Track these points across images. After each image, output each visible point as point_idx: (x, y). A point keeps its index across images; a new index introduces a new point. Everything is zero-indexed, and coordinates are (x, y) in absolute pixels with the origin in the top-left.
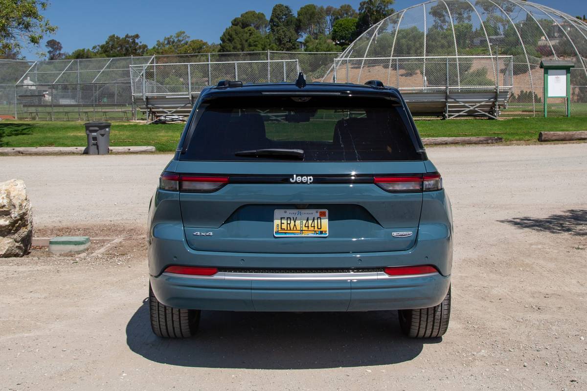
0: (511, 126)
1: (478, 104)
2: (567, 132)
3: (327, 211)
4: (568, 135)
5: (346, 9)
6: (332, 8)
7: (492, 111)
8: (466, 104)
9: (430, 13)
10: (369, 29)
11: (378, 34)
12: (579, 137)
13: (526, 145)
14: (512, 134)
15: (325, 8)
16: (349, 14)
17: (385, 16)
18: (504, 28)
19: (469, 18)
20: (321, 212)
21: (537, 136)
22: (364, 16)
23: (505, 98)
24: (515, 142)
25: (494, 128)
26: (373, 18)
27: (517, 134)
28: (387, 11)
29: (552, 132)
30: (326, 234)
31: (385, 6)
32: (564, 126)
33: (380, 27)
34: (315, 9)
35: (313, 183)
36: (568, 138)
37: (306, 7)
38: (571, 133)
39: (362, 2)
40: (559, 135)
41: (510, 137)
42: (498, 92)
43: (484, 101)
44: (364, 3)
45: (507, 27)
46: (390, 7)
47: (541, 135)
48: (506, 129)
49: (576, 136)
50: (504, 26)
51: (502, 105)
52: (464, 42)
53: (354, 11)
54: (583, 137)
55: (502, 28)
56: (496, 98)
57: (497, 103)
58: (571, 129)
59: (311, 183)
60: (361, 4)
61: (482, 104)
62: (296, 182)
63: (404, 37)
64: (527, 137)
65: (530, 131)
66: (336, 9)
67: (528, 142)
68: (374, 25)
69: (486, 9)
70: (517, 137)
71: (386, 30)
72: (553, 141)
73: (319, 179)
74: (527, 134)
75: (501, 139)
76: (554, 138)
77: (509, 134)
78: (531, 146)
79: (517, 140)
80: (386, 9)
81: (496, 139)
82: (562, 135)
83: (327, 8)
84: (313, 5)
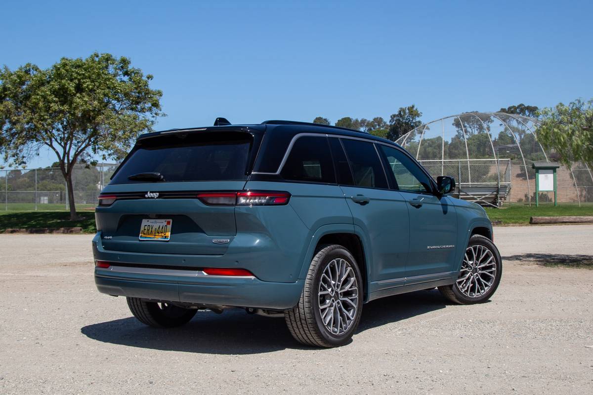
0: (509, 213)
1: (484, 197)
2: (552, 217)
3: (171, 221)
4: (553, 219)
5: (379, 121)
6: (366, 120)
7: (495, 202)
8: (475, 197)
9: (453, 124)
10: (399, 139)
11: (407, 143)
12: (562, 221)
13: (520, 226)
14: (510, 219)
15: (359, 120)
16: (381, 125)
17: (413, 127)
18: (521, 137)
19: (489, 129)
20: (168, 222)
21: (529, 220)
22: (394, 128)
23: (505, 192)
24: (511, 224)
25: (496, 214)
26: (402, 128)
27: (513, 219)
28: (414, 123)
29: (540, 217)
30: (168, 238)
31: (413, 118)
32: (551, 213)
33: (408, 137)
34: (351, 121)
35: (159, 197)
36: (553, 221)
37: (343, 119)
38: (555, 218)
39: (393, 115)
40: (546, 219)
41: (508, 221)
42: (499, 187)
43: (488, 194)
44: (394, 116)
45: (523, 136)
46: (418, 119)
47: (531, 219)
48: (505, 215)
49: (559, 220)
50: (520, 135)
51: (502, 197)
52: (484, 150)
53: (385, 123)
54: (565, 221)
55: (518, 137)
56: (498, 192)
57: (499, 196)
58: (556, 215)
59: (157, 198)
60: (391, 117)
61: (487, 196)
62: (149, 198)
63: (430, 146)
64: (521, 221)
65: (524, 216)
66: (369, 121)
67: (521, 224)
68: (404, 136)
69: (504, 121)
70: (513, 221)
71: (414, 139)
72: (541, 223)
73: (162, 194)
74: (521, 218)
75: (500, 222)
76: (542, 221)
77: (507, 219)
78: (523, 227)
79: (513, 223)
80: (414, 121)
81: (496, 223)
82: (548, 219)
83: (361, 121)
84: (349, 118)
